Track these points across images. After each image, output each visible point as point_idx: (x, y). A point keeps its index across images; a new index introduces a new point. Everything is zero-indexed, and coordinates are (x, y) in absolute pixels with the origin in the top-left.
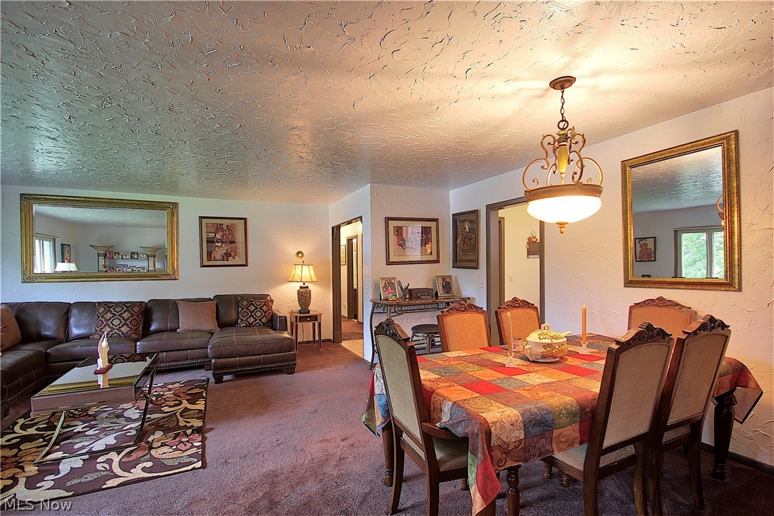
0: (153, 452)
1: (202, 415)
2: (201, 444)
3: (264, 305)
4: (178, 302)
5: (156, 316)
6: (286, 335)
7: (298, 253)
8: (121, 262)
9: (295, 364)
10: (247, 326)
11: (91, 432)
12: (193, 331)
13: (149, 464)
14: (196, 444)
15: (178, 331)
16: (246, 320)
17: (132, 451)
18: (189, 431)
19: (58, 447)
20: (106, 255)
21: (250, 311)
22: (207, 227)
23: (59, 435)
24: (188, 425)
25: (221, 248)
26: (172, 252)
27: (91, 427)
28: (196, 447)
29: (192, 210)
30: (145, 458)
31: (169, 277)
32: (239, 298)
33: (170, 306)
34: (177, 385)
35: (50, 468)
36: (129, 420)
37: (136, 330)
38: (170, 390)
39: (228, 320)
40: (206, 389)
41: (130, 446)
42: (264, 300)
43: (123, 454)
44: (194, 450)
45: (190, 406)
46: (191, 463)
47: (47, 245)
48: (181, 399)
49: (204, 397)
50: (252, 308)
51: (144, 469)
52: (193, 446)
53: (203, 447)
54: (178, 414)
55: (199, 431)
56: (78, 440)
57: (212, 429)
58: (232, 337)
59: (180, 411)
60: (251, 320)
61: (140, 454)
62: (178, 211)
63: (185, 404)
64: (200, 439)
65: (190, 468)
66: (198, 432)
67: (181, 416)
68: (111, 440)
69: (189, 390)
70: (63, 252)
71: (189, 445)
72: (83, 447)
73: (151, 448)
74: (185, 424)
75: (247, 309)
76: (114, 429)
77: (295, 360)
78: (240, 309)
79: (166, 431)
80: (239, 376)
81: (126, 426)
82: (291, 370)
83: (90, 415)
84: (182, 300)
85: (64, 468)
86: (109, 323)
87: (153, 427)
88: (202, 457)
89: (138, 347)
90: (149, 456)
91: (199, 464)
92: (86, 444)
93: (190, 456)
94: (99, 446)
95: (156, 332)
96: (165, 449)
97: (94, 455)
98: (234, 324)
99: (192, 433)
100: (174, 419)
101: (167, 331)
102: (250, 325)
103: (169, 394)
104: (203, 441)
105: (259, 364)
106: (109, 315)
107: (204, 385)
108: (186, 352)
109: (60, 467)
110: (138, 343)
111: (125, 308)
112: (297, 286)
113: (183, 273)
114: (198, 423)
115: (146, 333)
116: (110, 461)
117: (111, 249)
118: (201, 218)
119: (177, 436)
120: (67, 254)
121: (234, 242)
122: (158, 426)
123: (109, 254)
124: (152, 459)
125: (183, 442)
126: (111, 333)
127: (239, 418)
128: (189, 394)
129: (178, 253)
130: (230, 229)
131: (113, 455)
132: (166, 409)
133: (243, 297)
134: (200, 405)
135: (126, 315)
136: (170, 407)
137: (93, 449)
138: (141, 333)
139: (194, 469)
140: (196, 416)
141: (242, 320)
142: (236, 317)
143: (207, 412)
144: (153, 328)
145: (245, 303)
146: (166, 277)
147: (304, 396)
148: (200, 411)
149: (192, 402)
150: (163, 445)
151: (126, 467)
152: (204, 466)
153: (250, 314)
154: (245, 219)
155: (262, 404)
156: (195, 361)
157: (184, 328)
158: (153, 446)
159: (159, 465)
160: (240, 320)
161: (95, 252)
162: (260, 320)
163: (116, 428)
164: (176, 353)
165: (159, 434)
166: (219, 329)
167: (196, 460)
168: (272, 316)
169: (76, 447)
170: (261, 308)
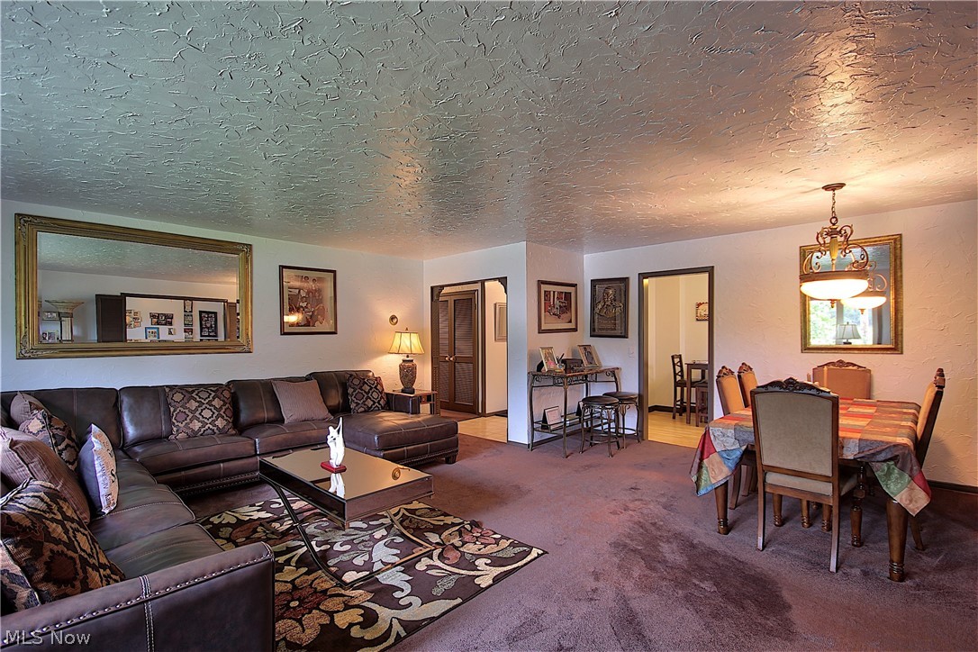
86: (197, 414)
106: (193, 405)
111: (213, 394)
118: (282, 267)
126: (202, 430)
135: (217, 403)
145: (356, 382)
146: (237, 349)
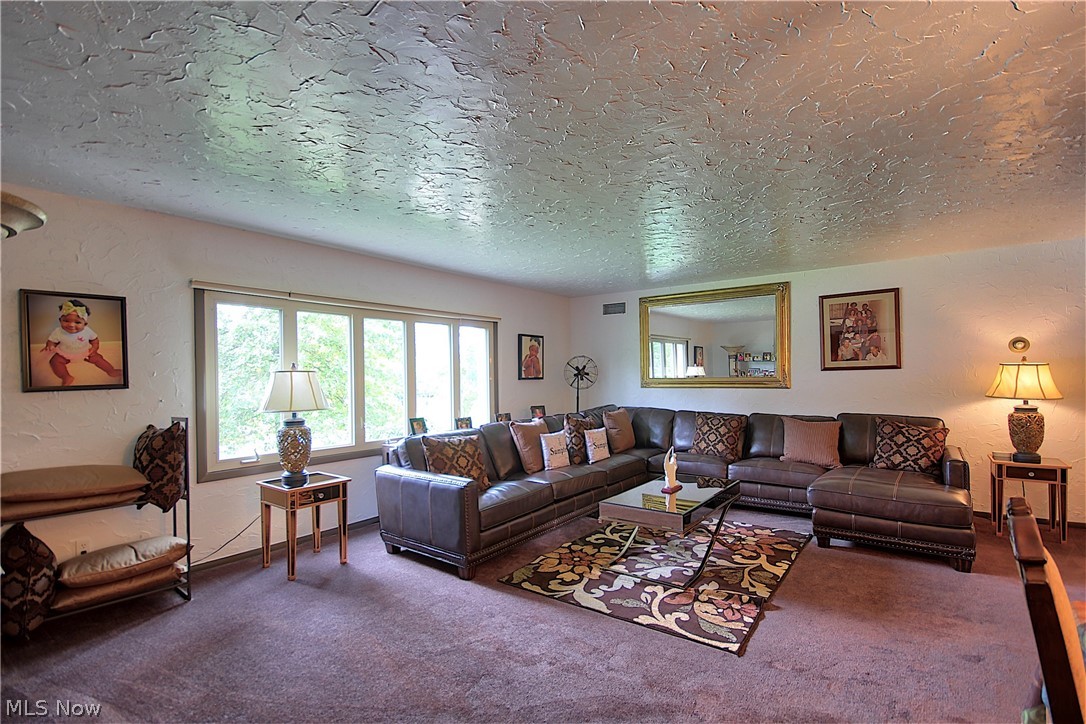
0: (696, 604)
1: (775, 584)
2: (752, 621)
3: (924, 437)
4: (784, 419)
5: (758, 434)
6: (960, 497)
7: (1014, 342)
8: (754, 366)
9: (974, 555)
10: (888, 468)
11: (656, 556)
12: (801, 462)
13: (685, 617)
14: (746, 619)
15: (781, 458)
16: (888, 458)
17: (677, 594)
18: (745, 598)
19: (624, 560)
20: (736, 356)
21: (896, 444)
22: (831, 310)
23: (629, 548)
24: (751, 589)
25: (853, 341)
26: (782, 349)
27: (659, 551)
28: (745, 623)
29: (809, 288)
30: (686, 607)
31: (778, 385)
32: (878, 421)
33: (774, 423)
34: (768, 532)
35: (608, 577)
36: (694, 556)
37: (732, 449)
38: (755, 535)
39: (858, 453)
40: (800, 550)
41: (678, 587)
42: (930, 428)
43: (669, 592)
44: (739, 626)
45: (767, 566)
46: (726, 640)
47: (681, 348)
48: (761, 551)
49: (790, 560)
50: (900, 439)
51: (678, 621)
52: (741, 620)
53: (753, 627)
54: (747, 570)
55: (759, 602)
56: (642, 560)
57: (778, 608)
58: (851, 481)
59: (752, 567)
60: (897, 459)
61: (684, 600)
62: (789, 293)
63: (763, 561)
64: (754, 614)
65: (723, 645)
66: (755, 604)
67: (749, 574)
68: (666, 572)
69: (777, 543)
70: (695, 356)
71: (738, 616)
72: (642, 569)
73: (696, 599)
74: (748, 586)
75: (891, 439)
76: (676, 561)
77: (972, 546)
78: (879, 439)
79: (723, 585)
80: (860, 545)
81: (688, 562)
82: (965, 566)
83: (665, 538)
84: (792, 417)
85: (618, 584)
87: (712, 575)
88: (744, 641)
89: (730, 472)
90: (689, 608)
91: (735, 647)
92: (646, 566)
93: (732, 631)
94: (654, 575)
95: (758, 456)
96: (710, 608)
97: (645, 582)
98: (865, 462)
99: (749, 602)
100: (739, 575)
101: (769, 456)
102: (894, 467)
103: (751, 540)
104: (758, 618)
105: (894, 535)
107: (800, 544)
108: (787, 489)
109: (615, 581)
110: (730, 466)
112: (1008, 407)
113: (796, 379)
114: (763, 592)
115: (746, 455)
116: (654, 595)
117: (742, 350)
119: (730, 597)
120: (699, 357)
121: (876, 331)
122: (718, 576)
123: (740, 356)
124: (691, 613)
125: (732, 609)
127: (825, 609)
128: (774, 549)
129: (789, 351)
130: (870, 311)
131: (659, 589)
132: (738, 558)
133: (884, 419)
134: (779, 570)
136: (744, 557)
137: (649, 576)
138: (740, 454)
139: (726, 649)
140: (767, 581)
141: (881, 457)
142: (872, 451)
143: (784, 582)
144: (754, 449)
147: (968, 619)
148: (775, 576)
149: (772, 561)
150: (710, 601)
151: (665, 609)
152: (740, 653)
153: (895, 448)
154: (896, 291)
155: (875, 603)
156: (798, 505)
157: (789, 456)
158: (700, 598)
159: (693, 624)
160: (876, 457)
161: (727, 353)
162: (914, 461)
163: (679, 561)
164: (774, 488)
165: (714, 586)
166: (840, 466)
167: (735, 639)
168: (943, 455)
169: (638, 566)
170: (918, 441)
